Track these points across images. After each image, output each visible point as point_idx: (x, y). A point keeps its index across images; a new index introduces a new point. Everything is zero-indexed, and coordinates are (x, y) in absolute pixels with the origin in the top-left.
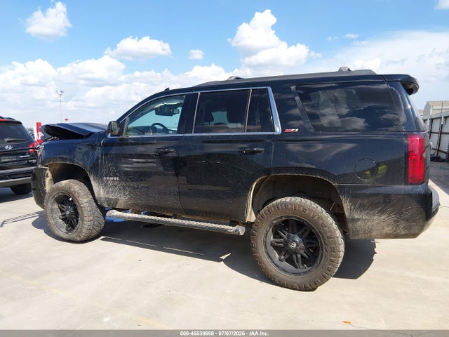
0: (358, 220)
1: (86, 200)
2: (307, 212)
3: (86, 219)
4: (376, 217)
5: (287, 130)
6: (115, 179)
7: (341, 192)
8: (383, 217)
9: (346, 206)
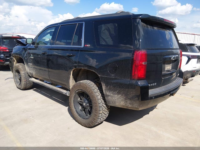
0: (109, 96)
1: (23, 73)
2: (87, 88)
3: (23, 80)
4: (116, 96)
5: (86, 46)
6: (31, 64)
7: (102, 81)
8: (119, 96)
9: (104, 87)
